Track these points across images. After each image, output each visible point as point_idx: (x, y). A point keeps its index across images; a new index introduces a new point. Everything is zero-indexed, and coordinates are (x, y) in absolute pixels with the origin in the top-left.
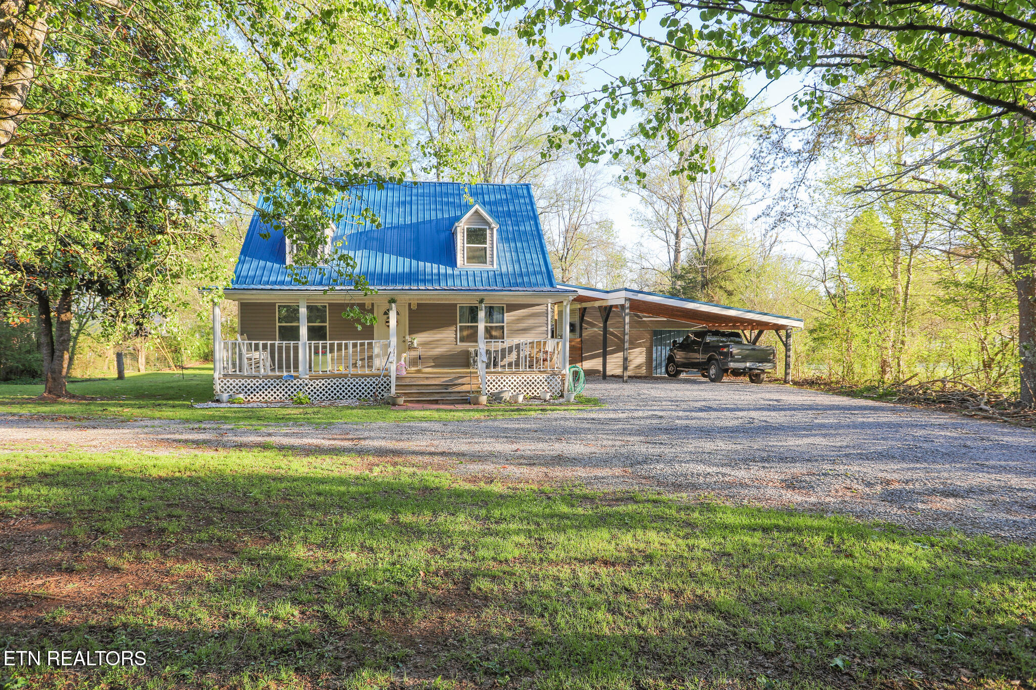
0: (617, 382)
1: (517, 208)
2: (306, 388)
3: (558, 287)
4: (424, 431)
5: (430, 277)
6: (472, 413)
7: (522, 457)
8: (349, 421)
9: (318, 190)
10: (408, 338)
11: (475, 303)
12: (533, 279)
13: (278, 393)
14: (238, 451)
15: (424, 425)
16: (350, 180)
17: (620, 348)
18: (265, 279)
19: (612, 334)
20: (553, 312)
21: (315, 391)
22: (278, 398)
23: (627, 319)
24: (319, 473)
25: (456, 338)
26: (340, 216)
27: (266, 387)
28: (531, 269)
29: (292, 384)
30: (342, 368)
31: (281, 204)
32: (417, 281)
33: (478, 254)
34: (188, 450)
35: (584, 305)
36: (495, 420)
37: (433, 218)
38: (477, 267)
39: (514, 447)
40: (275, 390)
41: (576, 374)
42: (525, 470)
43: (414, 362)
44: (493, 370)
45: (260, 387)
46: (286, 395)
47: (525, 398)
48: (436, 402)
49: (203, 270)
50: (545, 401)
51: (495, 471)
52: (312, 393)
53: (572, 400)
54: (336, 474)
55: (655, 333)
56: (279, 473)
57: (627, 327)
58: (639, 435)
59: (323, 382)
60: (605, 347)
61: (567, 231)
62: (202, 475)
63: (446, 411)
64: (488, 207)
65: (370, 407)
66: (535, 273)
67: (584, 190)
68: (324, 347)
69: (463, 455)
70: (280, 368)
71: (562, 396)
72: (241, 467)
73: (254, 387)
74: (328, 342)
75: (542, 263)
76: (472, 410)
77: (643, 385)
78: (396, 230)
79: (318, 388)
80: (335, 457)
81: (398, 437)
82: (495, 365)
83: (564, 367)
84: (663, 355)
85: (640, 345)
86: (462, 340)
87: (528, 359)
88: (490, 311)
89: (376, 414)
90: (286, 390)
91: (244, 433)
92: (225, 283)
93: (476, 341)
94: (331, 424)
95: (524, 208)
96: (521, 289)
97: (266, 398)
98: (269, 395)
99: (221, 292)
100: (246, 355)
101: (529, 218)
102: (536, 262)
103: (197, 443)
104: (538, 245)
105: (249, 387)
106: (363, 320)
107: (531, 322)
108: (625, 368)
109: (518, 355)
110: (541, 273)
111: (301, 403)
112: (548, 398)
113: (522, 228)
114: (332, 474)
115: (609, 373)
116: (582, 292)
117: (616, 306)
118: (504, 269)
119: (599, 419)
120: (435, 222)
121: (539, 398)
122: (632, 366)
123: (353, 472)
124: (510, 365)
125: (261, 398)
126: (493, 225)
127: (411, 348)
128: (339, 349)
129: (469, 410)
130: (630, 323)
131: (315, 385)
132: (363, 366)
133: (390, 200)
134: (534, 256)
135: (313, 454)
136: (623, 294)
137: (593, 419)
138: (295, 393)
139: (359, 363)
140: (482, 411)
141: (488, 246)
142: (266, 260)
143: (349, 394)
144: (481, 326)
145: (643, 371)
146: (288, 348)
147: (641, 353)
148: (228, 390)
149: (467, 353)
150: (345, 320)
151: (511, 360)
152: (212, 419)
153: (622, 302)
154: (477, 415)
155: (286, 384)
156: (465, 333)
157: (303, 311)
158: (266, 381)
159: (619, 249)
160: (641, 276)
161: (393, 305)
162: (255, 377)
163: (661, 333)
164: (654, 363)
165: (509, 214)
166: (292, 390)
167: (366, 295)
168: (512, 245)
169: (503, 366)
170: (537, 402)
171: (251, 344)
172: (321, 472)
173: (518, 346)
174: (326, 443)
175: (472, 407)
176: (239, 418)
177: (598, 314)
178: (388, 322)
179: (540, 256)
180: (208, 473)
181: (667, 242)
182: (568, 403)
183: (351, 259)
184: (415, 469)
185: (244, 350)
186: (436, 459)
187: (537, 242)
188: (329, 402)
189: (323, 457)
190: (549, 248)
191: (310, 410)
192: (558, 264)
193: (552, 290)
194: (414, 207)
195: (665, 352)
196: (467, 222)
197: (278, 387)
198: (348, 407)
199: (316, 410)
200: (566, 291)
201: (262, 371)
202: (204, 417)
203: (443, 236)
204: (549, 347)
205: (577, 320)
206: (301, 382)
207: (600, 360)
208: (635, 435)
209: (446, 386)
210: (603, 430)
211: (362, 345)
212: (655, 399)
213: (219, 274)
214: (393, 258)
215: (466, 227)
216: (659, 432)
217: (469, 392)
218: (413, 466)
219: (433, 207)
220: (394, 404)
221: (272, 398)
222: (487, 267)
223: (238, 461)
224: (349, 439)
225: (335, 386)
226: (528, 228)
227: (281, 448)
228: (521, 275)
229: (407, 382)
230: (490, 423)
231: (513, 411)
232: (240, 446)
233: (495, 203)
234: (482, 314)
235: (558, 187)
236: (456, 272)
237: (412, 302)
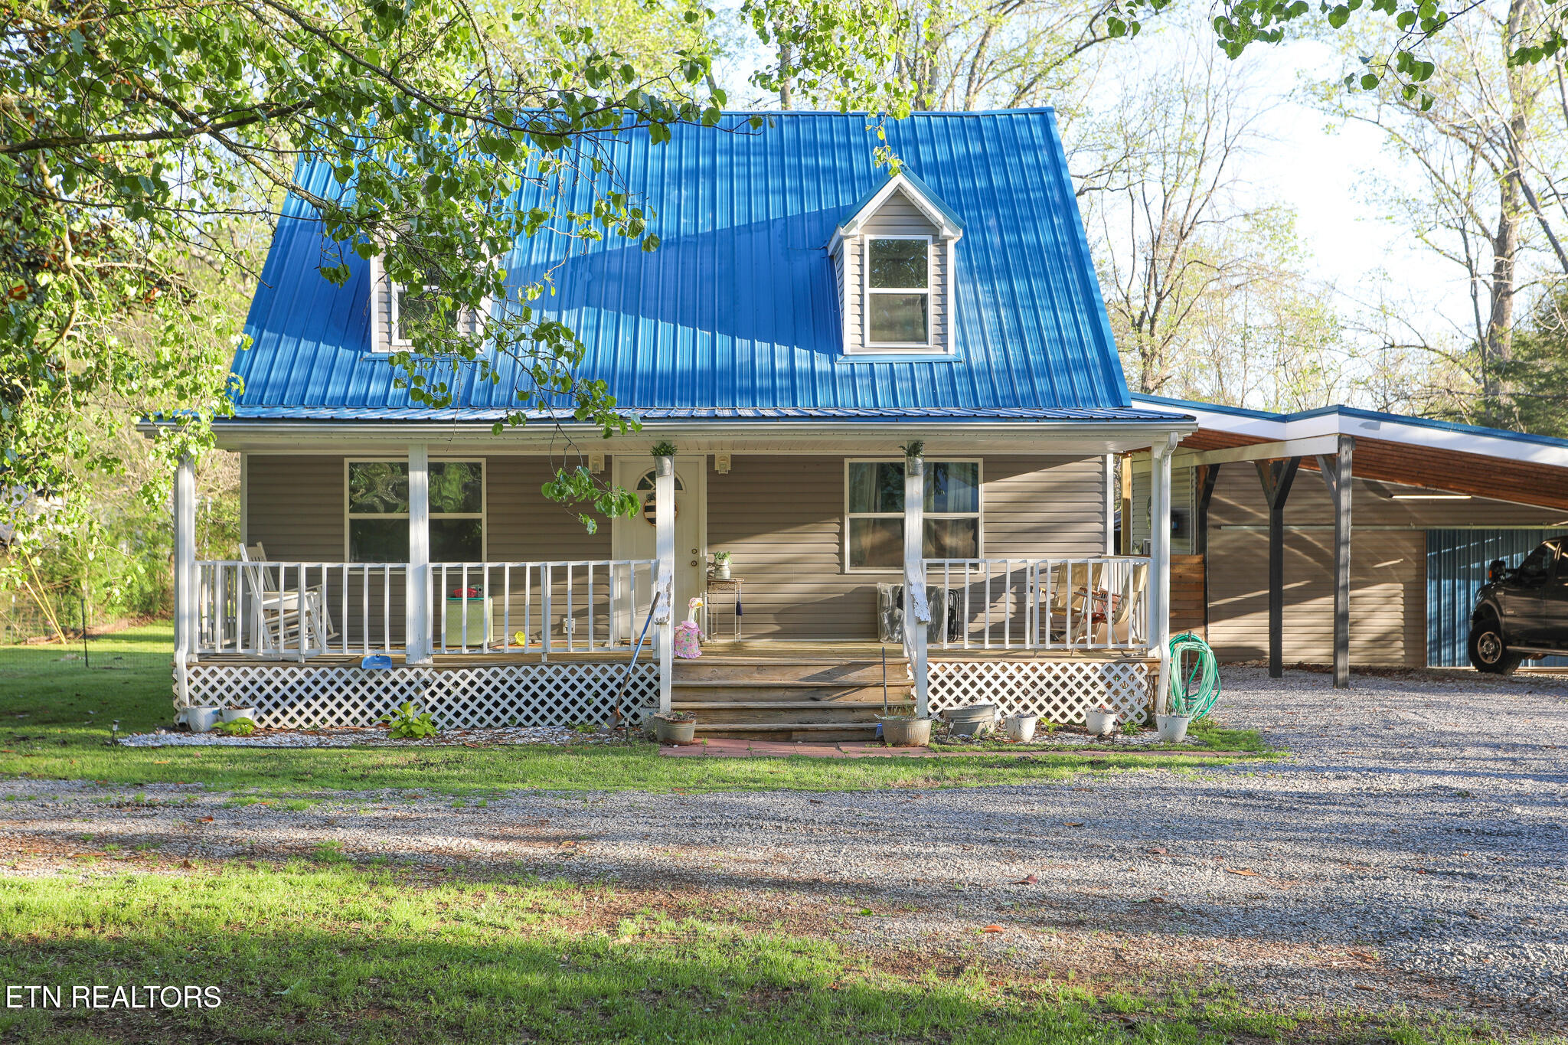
0: (1315, 685)
1: (1015, 180)
2: (426, 693)
3: (1137, 405)
4: (755, 819)
5: (767, 383)
6: (888, 771)
7: (1043, 900)
8: (545, 786)
9: (488, 145)
10: (706, 555)
11: (894, 454)
12: (1061, 385)
13: (347, 706)
14: (244, 870)
15: (757, 800)
16: (577, 119)
17: (1324, 584)
18: (314, 390)
19: (1298, 542)
20: (1118, 478)
21: (449, 700)
22: (347, 720)
23: (1346, 499)
24: (470, 935)
25: (841, 554)
26: (537, 218)
27: (316, 690)
28: (1054, 356)
29: (386, 682)
30: (522, 639)
31: (381, 185)
32: (732, 394)
33: (902, 314)
34: (108, 865)
35: (1213, 457)
36: (957, 789)
37: (775, 213)
38: (899, 352)
39: (1019, 870)
40: (339, 698)
41: (1191, 661)
42: (1055, 940)
43: (720, 622)
44: (946, 646)
45: (300, 690)
46: (371, 713)
47: (1040, 728)
48: (786, 736)
49: (157, 369)
50: (1101, 737)
51: (966, 940)
52: (441, 708)
53: (1181, 736)
54: (516, 937)
55: (1433, 540)
56: (358, 931)
57: (1346, 521)
58: (1398, 847)
59: (472, 676)
60: (1276, 580)
61: (1156, 242)
62: (150, 934)
63: (815, 761)
64: (930, 180)
65: (600, 748)
66: (1067, 367)
67: (1208, 120)
68: (476, 579)
69: (870, 889)
70: (355, 636)
71: (1150, 724)
72: (254, 915)
73: (284, 690)
74: (487, 565)
75: (1087, 335)
76: (891, 761)
77: (1396, 696)
78: (671, 252)
79: (456, 692)
80: (511, 889)
81: (685, 834)
82: (954, 632)
83: (1157, 639)
84: (1460, 608)
85: (1384, 577)
86: (856, 562)
87: (1049, 615)
88: (938, 475)
89: (619, 769)
90: (370, 698)
91: (259, 818)
92: (216, 404)
93: (899, 563)
94: (494, 794)
95: (1032, 179)
96: (1027, 413)
97: (316, 720)
98: (324, 713)
99: (205, 429)
100: (262, 601)
101: (1049, 208)
102: (1069, 334)
103: (133, 847)
104: (1075, 286)
105: (269, 690)
106: (599, 506)
107: (1056, 508)
108: (1341, 645)
109: (1020, 603)
110: (1085, 365)
111: (411, 735)
112: (1108, 726)
113: (1029, 238)
114: (504, 939)
115: (1289, 657)
116: (1207, 421)
117: (1311, 460)
118: (977, 357)
119: (1268, 796)
120: (779, 226)
121: (1082, 729)
122: (1359, 640)
123: (562, 933)
124: (997, 631)
125: (300, 720)
126: (946, 232)
127: (714, 582)
128: (517, 584)
129: (880, 762)
130: (1355, 510)
131: (448, 685)
132: (581, 634)
133: (653, 165)
134: (1065, 318)
135: (452, 881)
136: (1333, 424)
137: (1249, 795)
138: (394, 707)
139: (571, 623)
140: (919, 763)
141: (931, 290)
142: (318, 339)
143: (543, 710)
144: (914, 522)
145: (1397, 652)
146: (377, 582)
147: (1389, 599)
148: (213, 697)
149: (873, 598)
150: (551, 503)
151: (998, 618)
152: (170, 777)
153: (1330, 447)
154: (904, 776)
155: (371, 683)
156: (867, 540)
157: (419, 479)
158: (316, 674)
159: (1315, 290)
160: (1383, 369)
161: (667, 462)
162: (285, 662)
163: (1452, 538)
164: (1431, 633)
165: (990, 199)
166: (387, 698)
167: (608, 434)
168: (1001, 287)
169: (978, 636)
170: (1077, 741)
171: (275, 572)
172: (475, 930)
173: (1019, 577)
174: (487, 848)
175: (888, 752)
176: (243, 777)
177: (1256, 483)
178: (653, 509)
179: (1083, 318)
180: (165, 929)
181: (1469, 264)
182: (1170, 744)
183: (569, 336)
184: (736, 928)
185: (258, 587)
186: (797, 901)
187: (1073, 276)
188: (488, 734)
189: (480, 888)
190: (1107, 293)
191: (436, 756)
192: (1130, 339)
193: (1119, 414)
194: (721, 186)
195: (1467, 597)
196: (871, 226)
197: (347, 690)
198: (540, 749)
199: (452, 754)
200: (1161, 418)
201: (306, 644)
202: (148, 769)
203: (804, 265)
204: (1111, 582)
205: (1190, 502)
206: (410, 675)
207: (1262, 620)
208: (1382, 845)
209: (814, 691)
210: (1281, 827)
211: (580, 572)
212: (1440, 740)
213: (201, 379)
214: (665, 328)
215: (869, 237)
216: (1461, 841)
217: (878, 708)
218: (732, 918)
219: (774, 183)
220: (669, 741)
221: (332, 720)
222: (931, 351)
223: (246, 897)
224: (547, 840)
225: (503, 689)
226: (1046, 238)
227: (363, 861)
228: (1027, 373)
229: (705, 678)
230: (943, 800)
231: (1008, 765)
232: (250, 855)
233: (951, 167)
234: (915, 488)
235: (1129, 114)
236: (841, 368)
237: (717, 453)
